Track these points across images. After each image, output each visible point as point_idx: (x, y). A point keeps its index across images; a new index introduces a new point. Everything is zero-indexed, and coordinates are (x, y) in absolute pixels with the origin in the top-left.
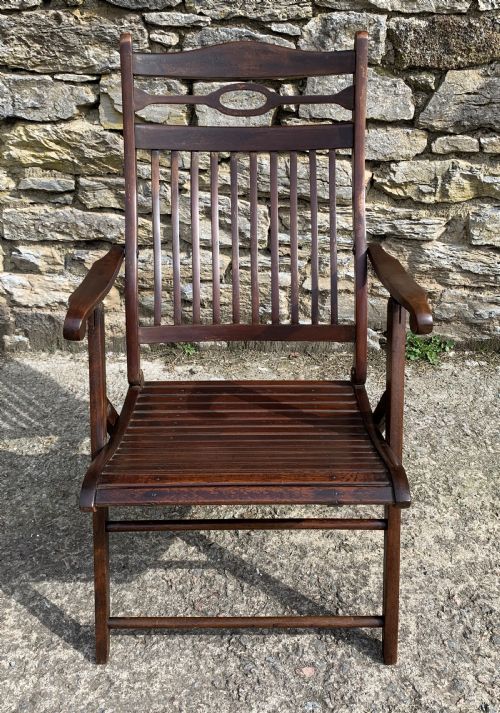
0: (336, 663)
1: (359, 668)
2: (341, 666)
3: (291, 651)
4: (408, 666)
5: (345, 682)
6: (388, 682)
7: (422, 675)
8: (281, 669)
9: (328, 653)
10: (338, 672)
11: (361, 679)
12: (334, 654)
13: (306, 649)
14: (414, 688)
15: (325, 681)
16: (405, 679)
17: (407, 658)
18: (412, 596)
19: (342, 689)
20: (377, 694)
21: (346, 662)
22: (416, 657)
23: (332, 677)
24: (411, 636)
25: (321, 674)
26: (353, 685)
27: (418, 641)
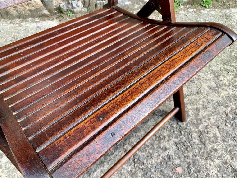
0: (191, 161)
1: (203, 162)
2: (194, 163)
3: (167, 159)
4: (224, 156)
5: (199, 171)
6: (219, 166)
7: (232, 159)
8: (166, 172)
9: (185, 157)
10: (194, 166)
11: (206, 168)
12: (188, 157)
13: (174, 157)
14: (231, 166)
15: (189, 173)
16: (226, 163)
17: (222, 151)
18: (211, 118)
19: (199, 176)
20: (216, 174)
21: (196, 160)
22: (226, 150)
23: (192, 170)
24: (219, 138)
25: (186, 169)
26: (203, 172)
27: (223, 141)
